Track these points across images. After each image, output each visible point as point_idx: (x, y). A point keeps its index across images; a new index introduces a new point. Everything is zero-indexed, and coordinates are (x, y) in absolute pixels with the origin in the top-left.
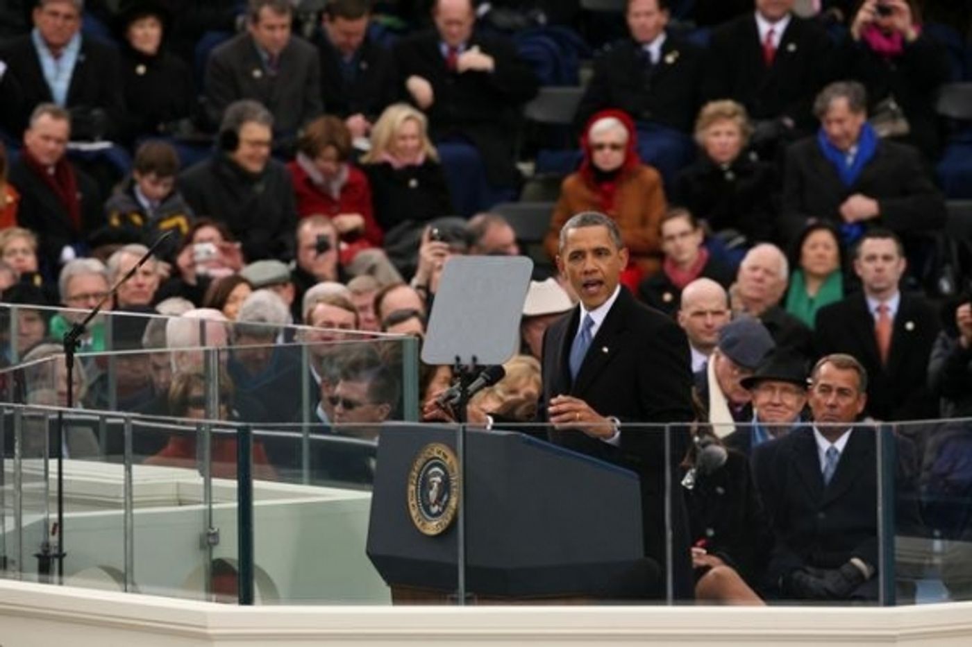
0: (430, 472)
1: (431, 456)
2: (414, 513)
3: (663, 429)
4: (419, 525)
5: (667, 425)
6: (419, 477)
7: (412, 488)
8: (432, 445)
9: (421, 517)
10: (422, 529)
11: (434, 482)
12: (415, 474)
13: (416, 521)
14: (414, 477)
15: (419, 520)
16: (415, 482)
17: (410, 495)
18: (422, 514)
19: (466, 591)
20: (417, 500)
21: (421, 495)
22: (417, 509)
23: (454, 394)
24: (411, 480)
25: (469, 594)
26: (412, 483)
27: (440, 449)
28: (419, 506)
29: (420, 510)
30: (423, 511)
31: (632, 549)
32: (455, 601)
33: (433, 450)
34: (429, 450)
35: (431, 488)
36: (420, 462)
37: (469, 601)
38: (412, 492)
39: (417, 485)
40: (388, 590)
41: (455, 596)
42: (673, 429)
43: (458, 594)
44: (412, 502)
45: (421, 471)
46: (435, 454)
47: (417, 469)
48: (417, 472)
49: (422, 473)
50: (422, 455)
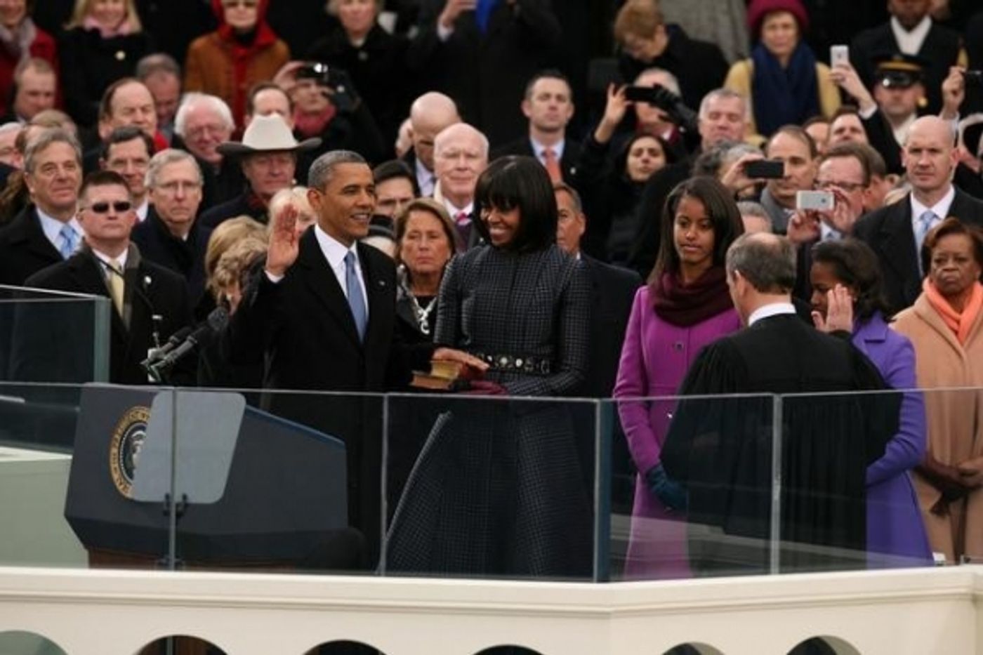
0: (134, 435)
1: (134, 420)
2: (116, 476)
3: (381, 398)
4: (120, 488)
5: (386, 395)
6: (122, 440)
7: (114, 450)
8: (136, 408)
9: (123, 480)
10: (123, 493)
11: (137, 445)
12: (117, 437)
13: (117, 484)
14: (116, 440)
15: (121, 484)
16: (117, 445)
17: (112, 457)
18: (123, 477)
19: (177, 556)
20: (119, 463)
21: (124, 459)
22: (119, 473)
23: (160, 357)
24: (114, 442)
25: (178, 560)
26: (114, 446)
27: (144, 412)
28: (121, 470)
29: (122, 474)
30: (126, 475)
31: (337, 519)
32: (164, 566)
33: (137, 413)
34: (133, 413)
35: (134, 451)
36: (124, 425)
37: (178, 567)
38: (114, 455)
39: (119, 448)
40: (85, 553)
41: (164, 561)
42: (392, 399)
43: (168, 560)
44: (114, 465)
45: (124, 433)
46: (140, 418)
47: (120, 431)
48: (120, 435)
49: (126, 435)
50: (126, 418)
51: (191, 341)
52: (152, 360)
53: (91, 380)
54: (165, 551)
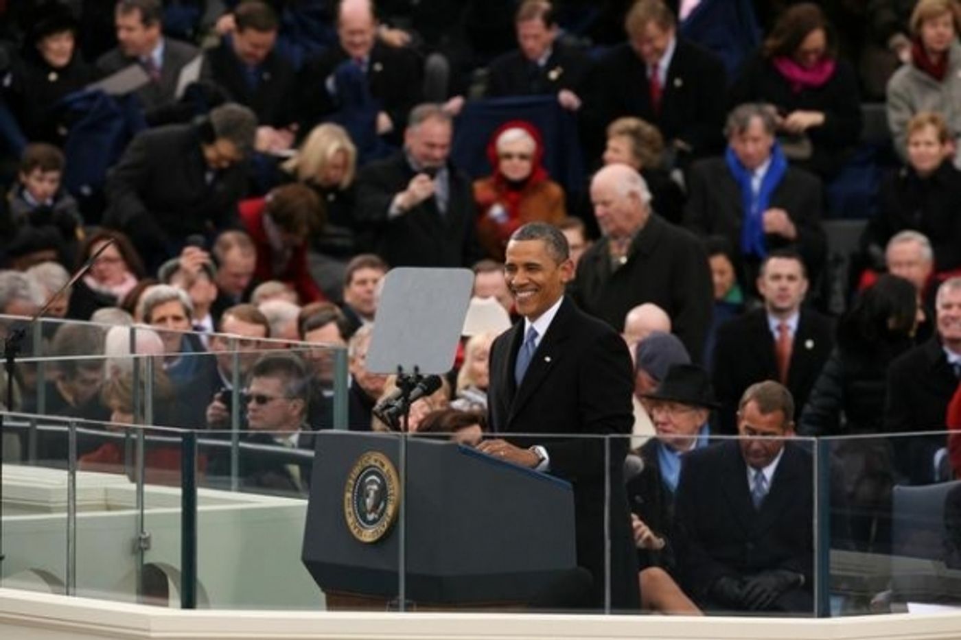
0: (368, 480)
1: (367, 465)
2: (350, 520)
4: (355, 532)
5: (607, 437)
6: (355, 485)
7: (349, 495)
8: (369, 453)
9: (357, 524)
10: (358, 536)
11: (371, 489)
12: (351, 482)
13: (352, 527)
14: (350, 484)
15: (355, 527)
16: (351, 489)
17: (346, 502)
18: (358, 521)
19: (406, 597)
20: (353, 508)
21: (358, 503)
22: (353, 516)
23: (391, 404)
24: (347, 488)
25: (408, 601)
26: (349, 491)
27: (376, 457)
28: (355, 513)
29: (356, 518)
30: (359, 518)
31: (565, 559)
32: (395, 608)
33: (370, 458)
34: (366, 458)
35: (368, 496)
36: (357, 470)
37: (408, 608)
38: (349, 499)
39: (353, 492)
40: (323, 596)
41: (394, 602)
42: (612, 439)
43: (398, 600)
44: (349, 509)
45: (358, 478)
46: (372, 463)
47: (354, 476)
48: (353, 480)
49: (359, 481)
50: (360, 463)
51: (421, 387)
52: (383, 406)
53: (331, 427)
54: (395, 593)
